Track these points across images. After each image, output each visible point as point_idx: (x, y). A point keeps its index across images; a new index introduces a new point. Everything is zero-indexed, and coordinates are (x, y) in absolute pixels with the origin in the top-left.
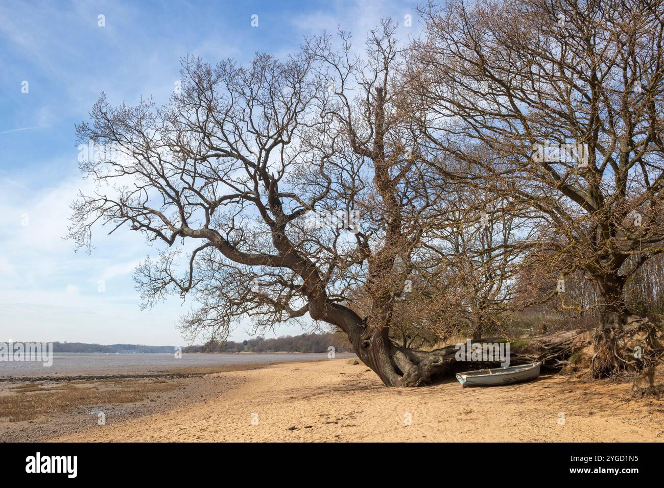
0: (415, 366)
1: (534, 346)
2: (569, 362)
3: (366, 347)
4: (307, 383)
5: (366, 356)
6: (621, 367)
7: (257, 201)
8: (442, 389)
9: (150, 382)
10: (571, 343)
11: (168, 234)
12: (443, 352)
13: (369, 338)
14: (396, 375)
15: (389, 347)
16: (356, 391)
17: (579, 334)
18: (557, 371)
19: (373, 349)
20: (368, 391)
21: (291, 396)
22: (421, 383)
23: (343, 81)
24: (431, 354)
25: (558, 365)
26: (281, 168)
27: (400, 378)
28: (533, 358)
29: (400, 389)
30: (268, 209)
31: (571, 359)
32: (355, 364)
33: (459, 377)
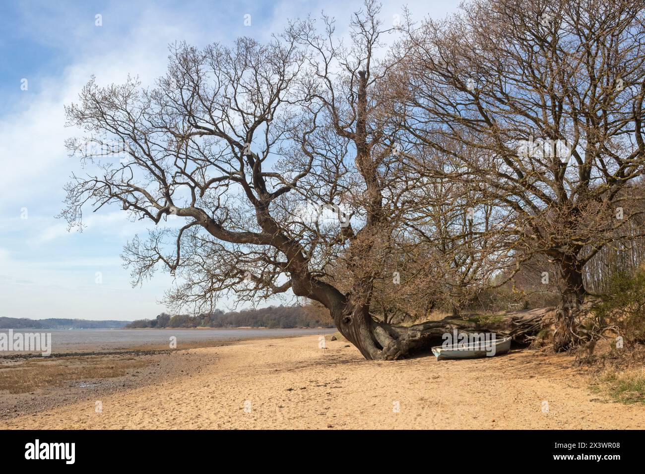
0: (394, 341)
1: (506, 323)
2: (537, 338)
3: (347, 322)
4: (286, 358)
5: (347, 330)
6: (576, 341)
7: (242, 181)
8: (419, 362)
9: (116, 359)
10: (541, 319)
11: (154, 211)
12: (421, 328)
13: (350, 314)
14: (376, 349)
15: (370, 323)
16: (338, 364)
17: (548, 311)
18: (526, 346)
19: (354, 324)
20: (349, 364)
21: (275, 369)
22: (399, 357)
23: (327, 65)
24: (409, 330)
25: (527, 341)
26: (266, 147)
27: (379, 352)
28: (505, 334)
29: (380, 362)
30: (252, 187)
31: (539, 334)
32: (333, 340)
33: (434, 350)
